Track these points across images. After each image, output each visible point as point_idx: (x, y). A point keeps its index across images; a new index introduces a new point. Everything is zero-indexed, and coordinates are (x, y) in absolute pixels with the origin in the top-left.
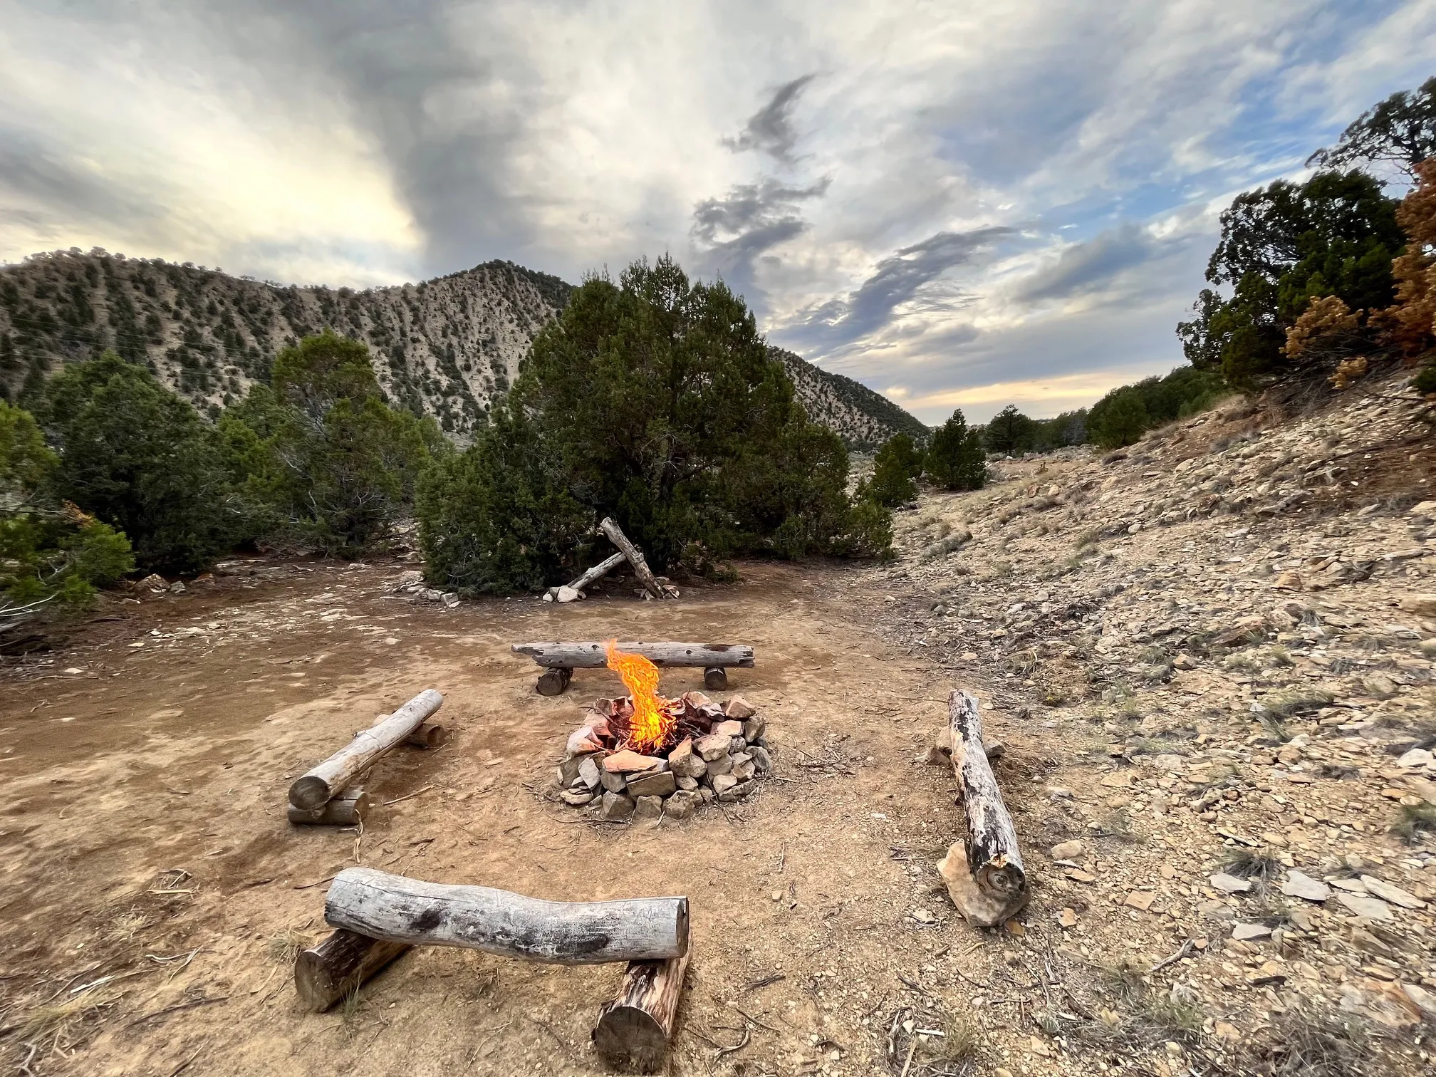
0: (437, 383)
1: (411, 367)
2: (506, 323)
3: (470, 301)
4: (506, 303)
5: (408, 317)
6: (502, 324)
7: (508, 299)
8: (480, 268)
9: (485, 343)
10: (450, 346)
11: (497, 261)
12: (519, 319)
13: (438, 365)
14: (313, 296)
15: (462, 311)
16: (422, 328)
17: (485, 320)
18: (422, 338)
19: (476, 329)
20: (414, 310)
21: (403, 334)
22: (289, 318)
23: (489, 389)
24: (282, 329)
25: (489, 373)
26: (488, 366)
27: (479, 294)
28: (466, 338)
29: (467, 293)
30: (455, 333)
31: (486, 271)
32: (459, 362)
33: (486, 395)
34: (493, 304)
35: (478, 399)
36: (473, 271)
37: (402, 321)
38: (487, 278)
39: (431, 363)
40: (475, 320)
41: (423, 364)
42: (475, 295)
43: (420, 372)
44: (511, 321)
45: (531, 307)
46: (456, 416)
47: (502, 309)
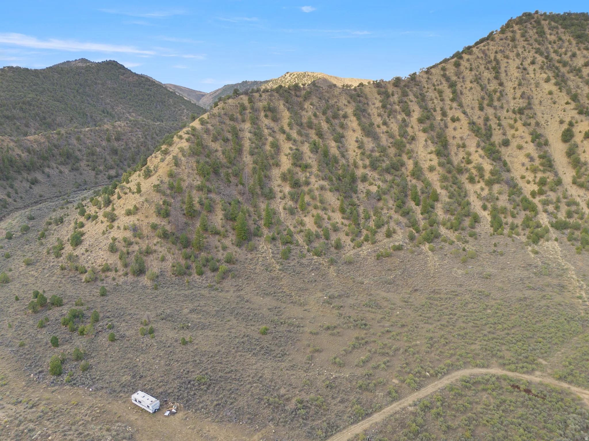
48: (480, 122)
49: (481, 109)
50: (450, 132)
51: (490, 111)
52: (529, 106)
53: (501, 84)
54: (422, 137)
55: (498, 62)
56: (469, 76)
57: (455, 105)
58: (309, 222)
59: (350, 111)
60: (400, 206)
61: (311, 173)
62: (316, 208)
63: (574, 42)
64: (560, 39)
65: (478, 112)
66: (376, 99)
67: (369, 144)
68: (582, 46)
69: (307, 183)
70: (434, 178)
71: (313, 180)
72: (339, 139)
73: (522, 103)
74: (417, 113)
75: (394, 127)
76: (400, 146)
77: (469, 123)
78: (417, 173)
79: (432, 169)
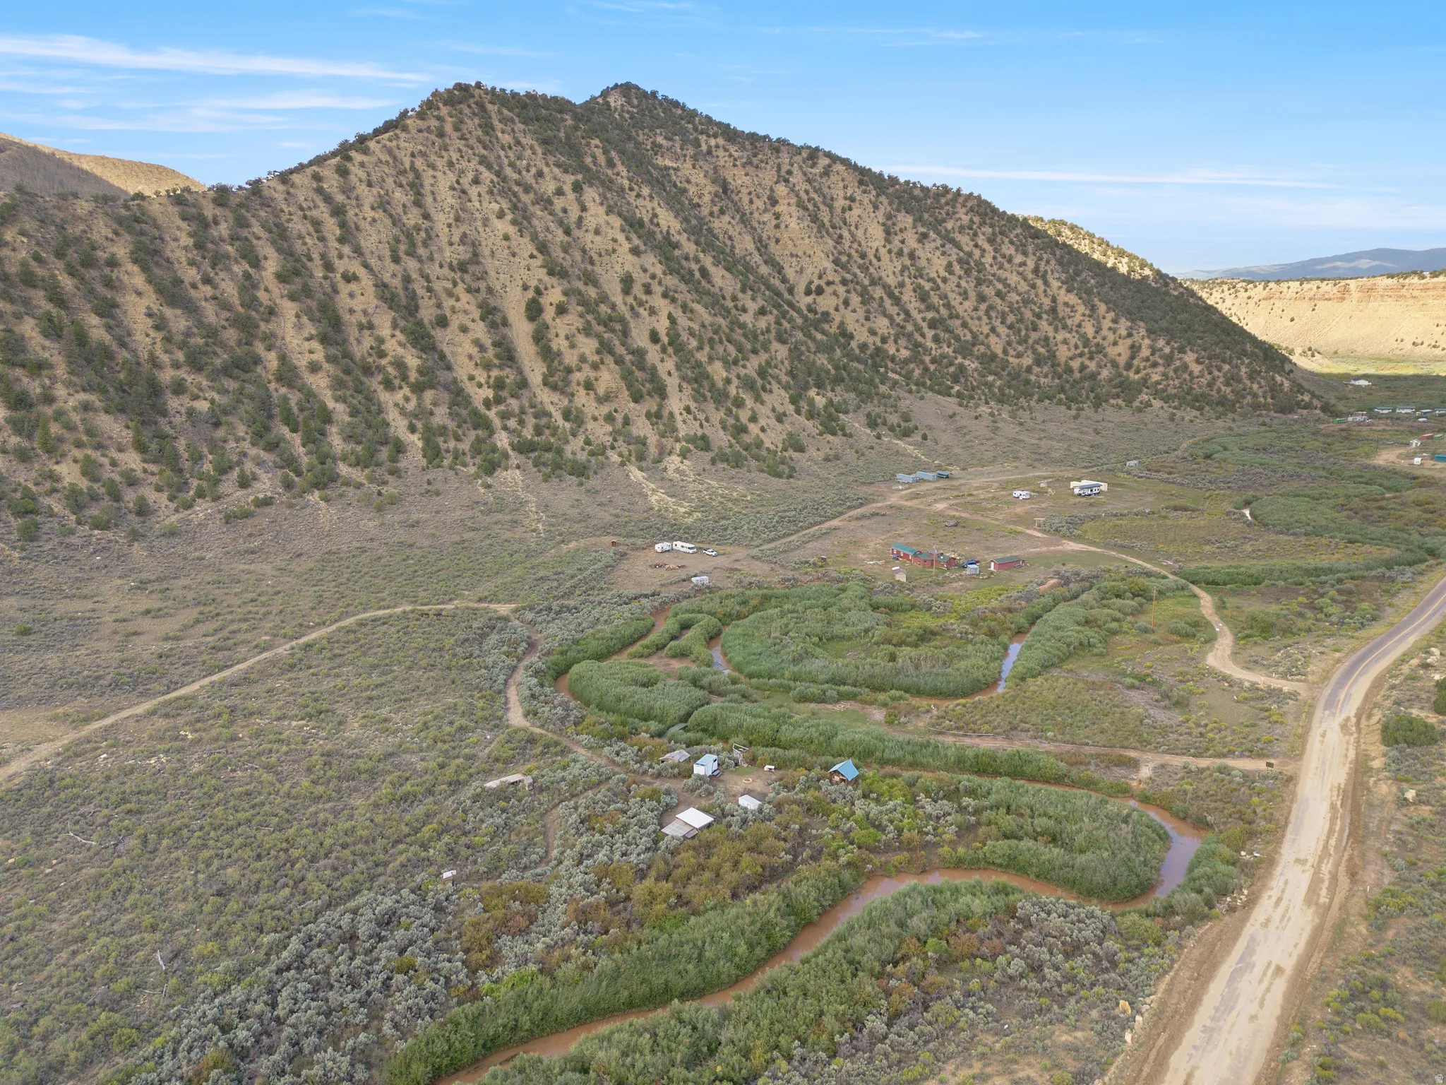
0: (400, 365)
1: (353, 333)
2: (493, 218)
3: (427, 182)
4: (486, 175)
5: (331, 227)
6: (486, 222)
7: (489, 167)
8: (429, 105)
9: (462, 267)
10: (407, 279)
11: (459, 87)
12: (514, 208)
13: (395, 326)
14: (174, 210)
15: (418, 204)
16: (358, 251)
17: (457, 219)
18: (361, 272)
19: (444, 239)
20: (338, 212)
21: (329, 267)
22: (145, 269)
23: (487, 366)
24: (139, 294)
25: (480, 330)
26: (476, 314)
27: (440, 163)
28: (431, 259)
29: (419, 163)
30: (411, 253)
31: (444, 111)
32: (427, 313)
33: (481, 376)
34: (466, 181)
35: (470, 388)
36: (421, 115)
37: (322, 239)
38: (448, 128)
39: (384, 322)
40: (441, 220)
41: (371, 326)
42: (433, 166)
43: (368, 342)
44: (501, 215)
45: (529, 178)
46: (443, 430)
47: (483, 189)
48: (396, 283)
49: (396, 260)
50: (343, 301)
51: (412, 265)
52: (476, 258)
53: (426, 216)
54: (289, 309)
55: (418, 176)
56: (368, 196)
57: (346, 250)
58: (69, 472)
59: (121, 250)
60: (261, 434)
61: (53, 379)
62: (79, 445)
63: (539, 151)
64: (518, 143)
65: (393, 267)
66: (179, 228)
67: (179, 322)
68: (551, 159)
69: (49, 399)
70: (320, 383)
71: (60, 391)
72: (107, 309)
73: (463, 253)
74: (272, 265)
75: (230, 289)
76: (246, 327)
77: (376, 286)
78: (287, 374)
79: (314, 368)
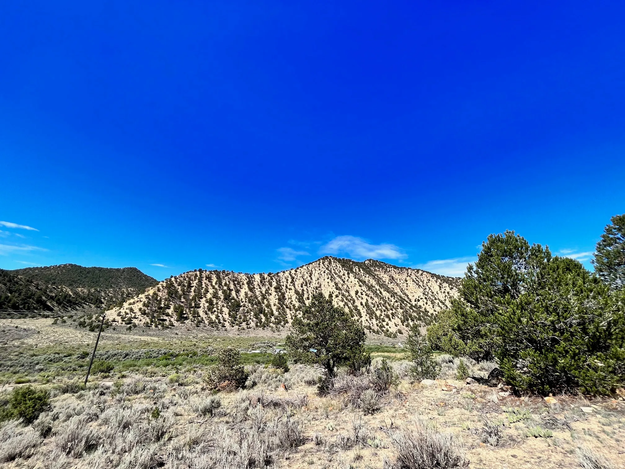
0: (294, 306)
1: (286, 299)
2: (326, 279)
4: (327, 272)
6: (324, 280)
7: (328, 270)
9: (316, 288)
10: (303, 290)
13: (296, 298)
15: (310, 276)
16: (294, 285)
17: (318, 279)
18: (293, 289)
19: (314, 283)
21: (287, 287)
22: (248, 285)
24: (245, 289)
28: (310, 286)
29: (313, 269)
30: (306, 286)
34: (322, 272)
37: (287, 282)
38: (321, 264)
39: (294, 298)
40: (314, 279)
41: (291, 298)
42: (316, 270)
43: (289, 301)
44: (328, 279)
45: (337, 272)
47: (325, 274)
48: (300, 291)
49: (302, 287)
50: (287, 293)
51: (305, 288)
52: (320, 286)
53: (311, 279)
54: (274, 294)
55: (312, 271)
56: (299, 275)
57: (291, 284)
59: (245, 282)
60: (256, 316)
61: (220, 301)
62: (218, 312)
63: (341, 267)
64: (336, 266)
65: (300, 288)
67: (250, 294)
68: (343, 269)
69: (217, 304)
70: (274, 309)
71: (220, 303)
72: (237, 291)
73: (318, 286)
74: (274, 284)
75: (264, 290)
76: (264, 297)
77: (295, 291)
78: (268, 306)
79: (275, 305)
